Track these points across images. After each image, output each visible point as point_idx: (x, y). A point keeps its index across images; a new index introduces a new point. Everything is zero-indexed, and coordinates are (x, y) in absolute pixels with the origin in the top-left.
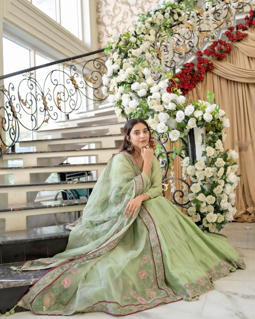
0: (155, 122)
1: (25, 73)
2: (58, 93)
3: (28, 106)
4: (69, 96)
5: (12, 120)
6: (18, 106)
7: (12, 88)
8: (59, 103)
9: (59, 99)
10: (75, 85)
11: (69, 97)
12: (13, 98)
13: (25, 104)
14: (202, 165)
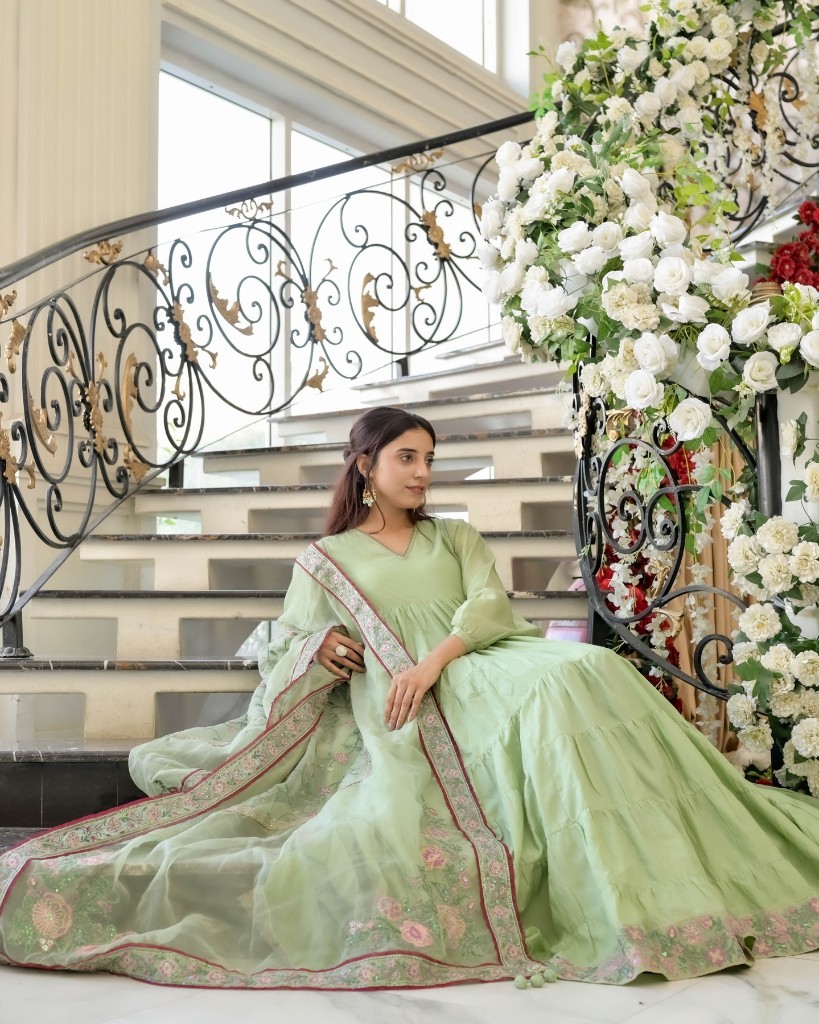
0: (624, 370)
1: (238, 205)
2: (369, 278)
3: (243, 324)
4: (411, 287)
5: (179, 374)
6: (204, 323)
7: (183, 258)
8: (369, 316)
9: (371, 301)
10: (440, 247)
11: (412, 292)
12: (185, 294)
13: (232, 318)
14: (784, 532)
